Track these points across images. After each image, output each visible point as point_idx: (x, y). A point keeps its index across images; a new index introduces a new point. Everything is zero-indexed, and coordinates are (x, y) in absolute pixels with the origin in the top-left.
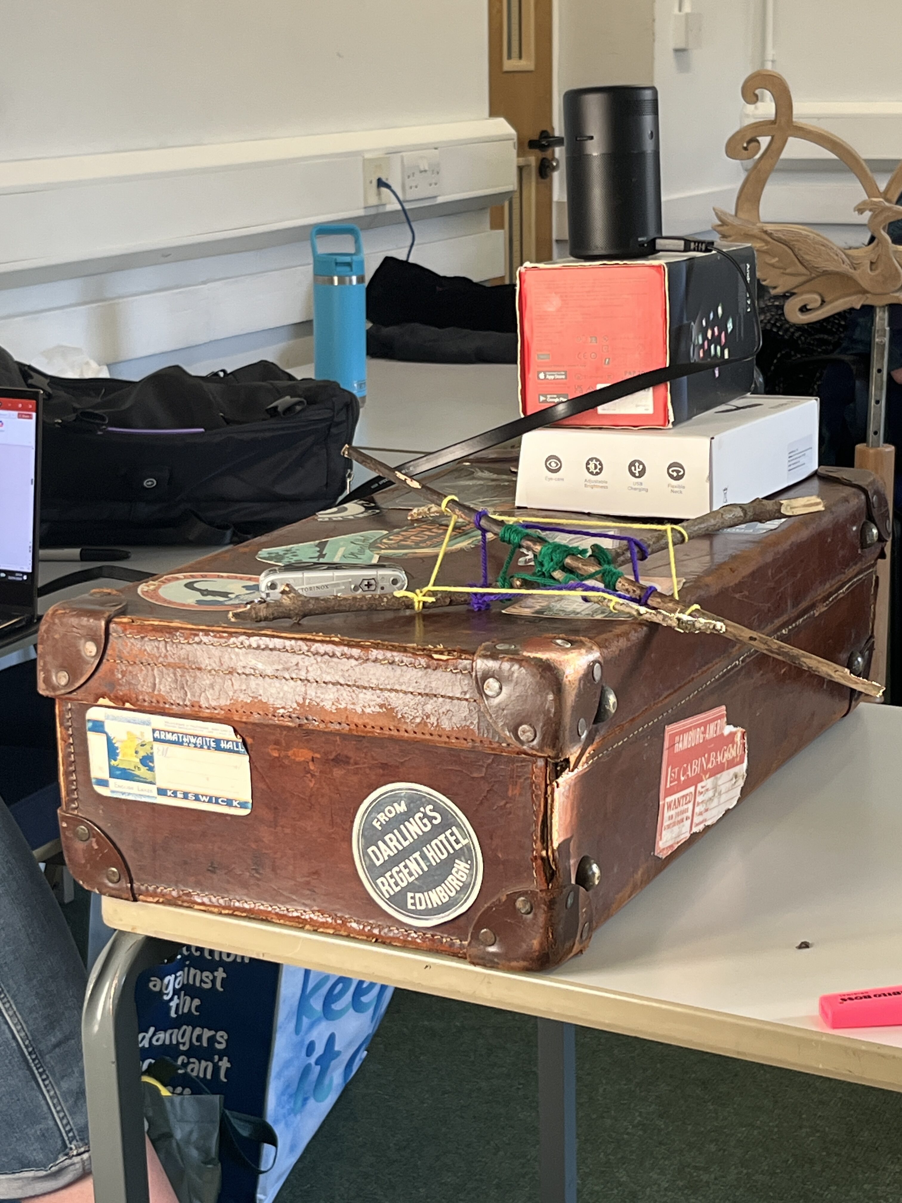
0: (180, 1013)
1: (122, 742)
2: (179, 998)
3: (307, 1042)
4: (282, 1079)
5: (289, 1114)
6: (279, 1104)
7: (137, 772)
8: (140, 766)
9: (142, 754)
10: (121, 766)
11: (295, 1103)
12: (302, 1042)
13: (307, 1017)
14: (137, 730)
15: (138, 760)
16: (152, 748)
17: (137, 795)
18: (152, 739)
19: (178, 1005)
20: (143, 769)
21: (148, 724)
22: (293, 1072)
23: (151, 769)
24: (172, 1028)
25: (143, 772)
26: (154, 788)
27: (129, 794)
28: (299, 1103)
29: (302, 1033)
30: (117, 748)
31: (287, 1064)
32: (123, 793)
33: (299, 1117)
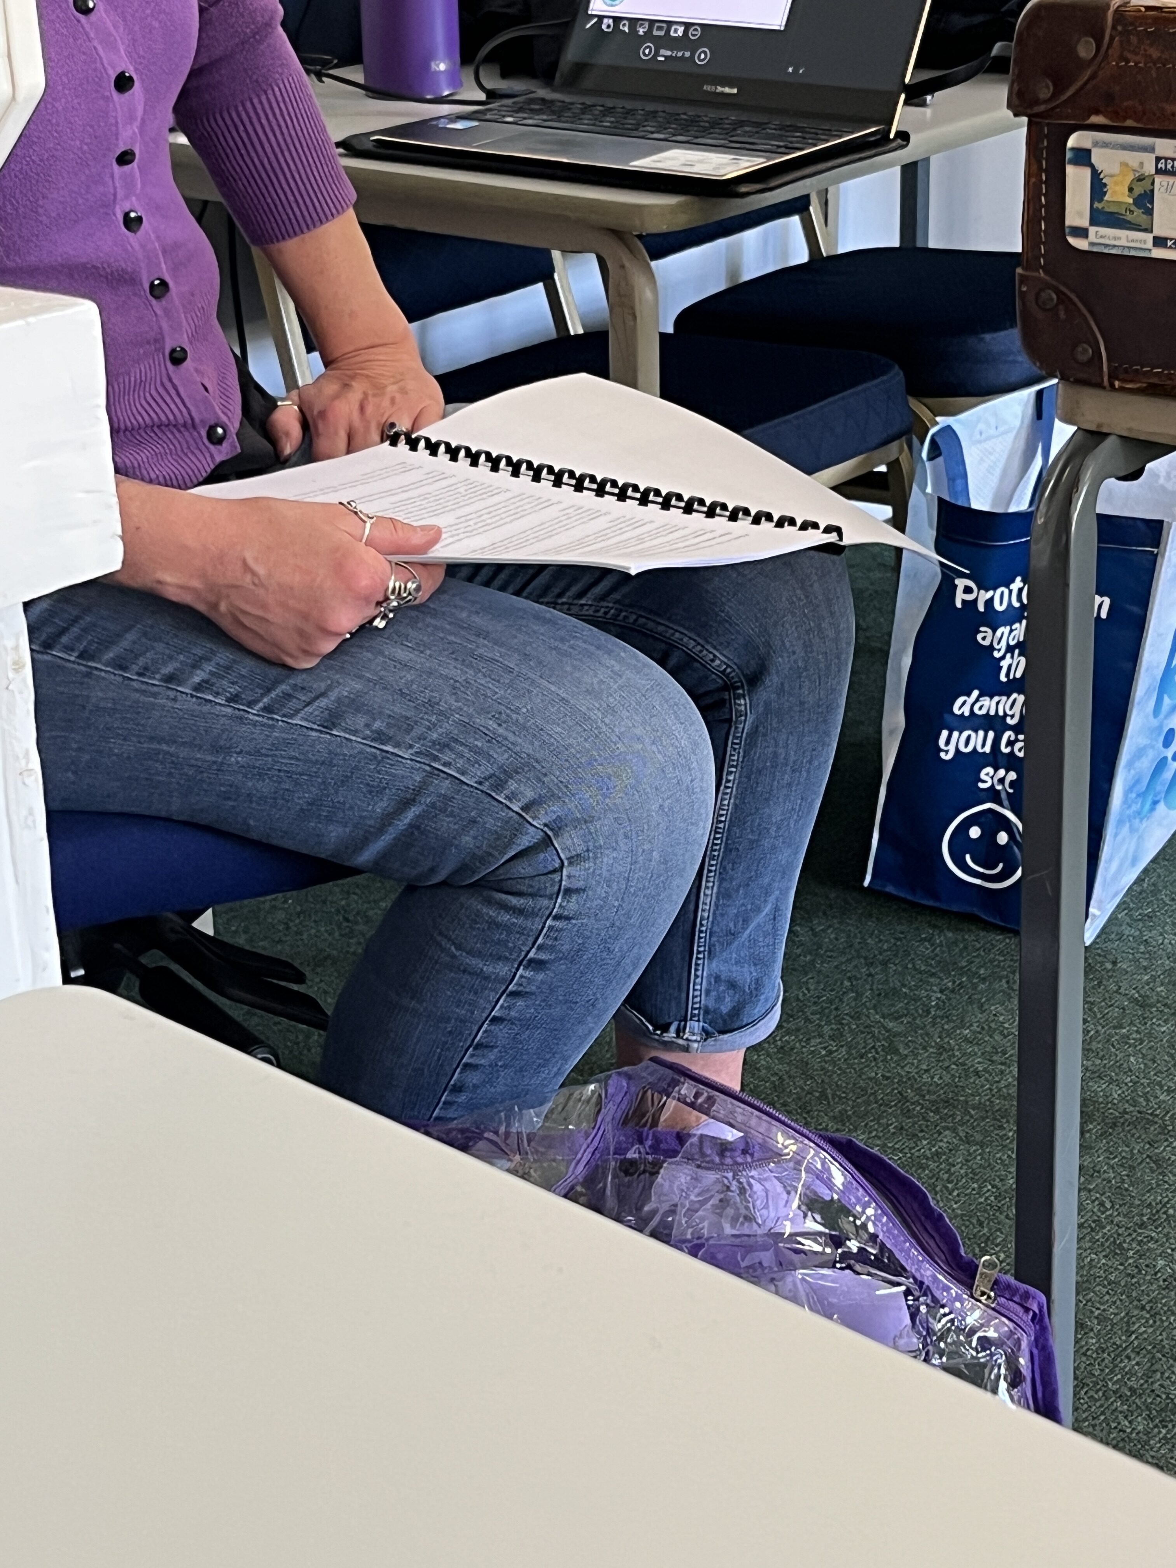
0: (1011, 677)
1: (1112, 176)
2: (1012, 657)
3: (1166, 730)
4: (1132, 772)
5: (1135, 818)
6: (1126, 801)
7: (1129, 217)
8: (1133, 208)
9: (1138, 190)
10: (1107, 210)
11: (1143, 806)
12: (1160, 727)
13: (1170, 697)
14: (1133, 159)
15: (1131, 201)
16: (1153, 183)
17: (1124, 247)
18: (1153, 171)
19: (1010, 666)
20: (1138, 212)
21: (1151, 149)
22: (1146, 764)
23: (1150, 212)
24: (1000, 695)
25: (1138, 216)
26: (1149, 237)
27: (1114, 246)
28: (1147, 807)
29: (1162, 716)
30: (1105, 185)
31: (1140, 753)
32: (1106, 246)
33: (1145, 823)
